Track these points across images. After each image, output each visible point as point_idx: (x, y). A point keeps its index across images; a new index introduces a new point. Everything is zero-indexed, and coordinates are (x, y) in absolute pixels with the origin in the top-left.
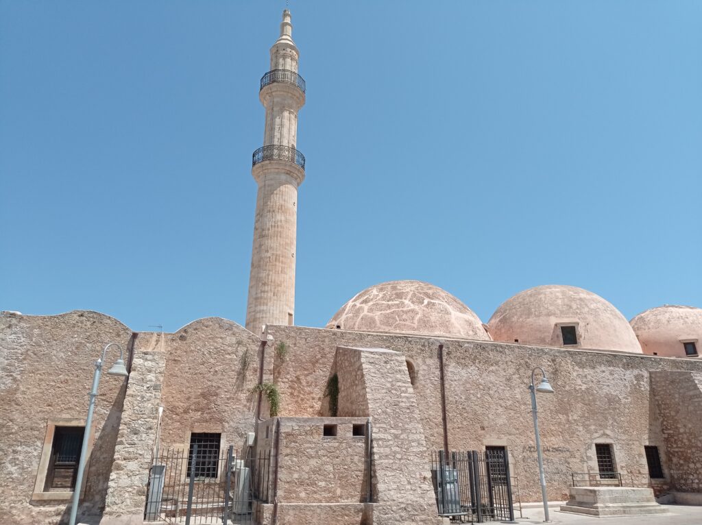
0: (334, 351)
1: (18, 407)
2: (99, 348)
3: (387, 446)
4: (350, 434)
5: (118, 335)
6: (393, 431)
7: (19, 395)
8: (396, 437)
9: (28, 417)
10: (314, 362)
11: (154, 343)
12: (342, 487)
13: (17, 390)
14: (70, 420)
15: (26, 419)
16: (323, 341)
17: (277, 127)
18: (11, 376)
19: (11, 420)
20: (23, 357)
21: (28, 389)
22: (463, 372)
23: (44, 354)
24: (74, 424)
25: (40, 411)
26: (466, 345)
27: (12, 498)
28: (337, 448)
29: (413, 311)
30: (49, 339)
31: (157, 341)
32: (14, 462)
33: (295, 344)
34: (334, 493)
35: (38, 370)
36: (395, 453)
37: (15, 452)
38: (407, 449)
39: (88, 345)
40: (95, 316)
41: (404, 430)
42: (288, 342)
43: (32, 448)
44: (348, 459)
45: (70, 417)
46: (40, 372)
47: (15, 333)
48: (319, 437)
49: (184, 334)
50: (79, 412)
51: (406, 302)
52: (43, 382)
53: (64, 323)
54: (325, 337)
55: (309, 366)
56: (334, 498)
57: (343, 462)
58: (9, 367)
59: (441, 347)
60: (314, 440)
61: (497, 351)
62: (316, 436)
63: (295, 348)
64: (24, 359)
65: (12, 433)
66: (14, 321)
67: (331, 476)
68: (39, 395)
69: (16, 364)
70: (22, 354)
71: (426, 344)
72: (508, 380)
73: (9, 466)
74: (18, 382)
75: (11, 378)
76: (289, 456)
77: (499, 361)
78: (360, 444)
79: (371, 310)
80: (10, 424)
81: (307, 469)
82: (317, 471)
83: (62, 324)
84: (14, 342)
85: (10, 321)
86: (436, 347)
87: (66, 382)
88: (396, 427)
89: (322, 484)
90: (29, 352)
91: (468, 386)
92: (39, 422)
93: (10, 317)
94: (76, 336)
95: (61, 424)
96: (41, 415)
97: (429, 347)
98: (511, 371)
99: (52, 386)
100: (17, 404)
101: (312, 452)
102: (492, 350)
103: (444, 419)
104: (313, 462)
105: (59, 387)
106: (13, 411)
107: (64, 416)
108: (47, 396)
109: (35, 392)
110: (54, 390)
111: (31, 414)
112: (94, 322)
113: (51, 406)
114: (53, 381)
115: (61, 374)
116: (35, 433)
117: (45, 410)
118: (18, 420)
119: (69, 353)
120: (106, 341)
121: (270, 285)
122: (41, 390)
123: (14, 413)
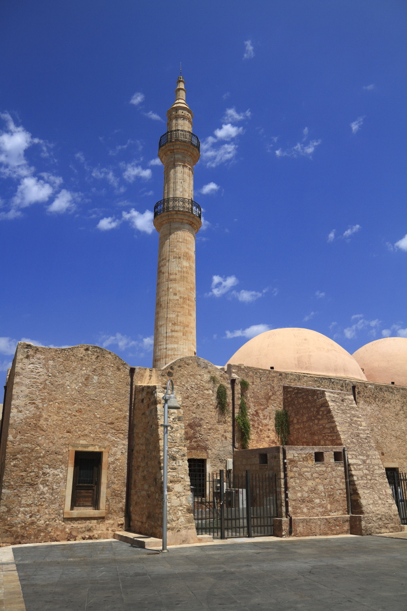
0: (281, 389)
1: (44, 433)
2: (104, 381)
3: (360, 470)
4: (332, 460)
5: (119, 369)
6: (361, 457)
7: (42, 422)
8: (364, 462)
9: (52, 442)
10: (268, 398)
11: (148, 378)
12: (331, 503)
13: (40, 416)
14: (87, 446)
15: (51, 444)
16: (273, 381)
18: (34, 403)
19: (38, 445)
20: (42, 386)
21: (50, 416)
22: (369, 408)
23: (59, 385)
24: (91, 449)
25: (62, 437)
27: (47, 516)
28: (325, 472)
30: (62, 370)
31: (150, 376)
32: (44, 483)
33: (253, 383)
34: (326, 508)
35: (56, 399)
36: (366, 475)
37: (44, 474)
38: (373, 471)
39: (95, 377)
40: (98, 351)
41: (368, 456)
42: (249, 381)
43: (59, 470)
44: (333, 480)
45: (87, 443)
46: (58, 401)
47: (32, 363)
48: (311, 463)
49: (171, 371)
50: (94, 439)
52: (61, 411)
53: (73, 355)
54: (274, 377)
55: (264, 401)
56: (326, 512)
57: (330, 483)
58: (31, 395)
59: (354, 387)
60: (309, 465)
61: (389, 391)
63: (253, 386)
64: (44, 388)
65: (40, 457)
66: (31, 352)
67: (323, 494)
68: (60, 422)
69: (38, 393)
70: (41, 384)
71: (344, 385)
72: (397, 415)
73: (41, 486)
74: (41, 410)
75: (34, 405)
76: (293, 479)
78: (340, 468)
80: (38, 448)
81: (306, 489)
82: (314, 490)
83: (72, 357)
84: (32, 371)
85: (27, 352)
86: (350, 387)
87: (79, 411)
88: (362, 454)
89: (317, 501)
90: (47, 382)
91: (372, 419)
92: (62, 447)
93: (27, 348)
94: (84, 368)
95: (80, 449)
96: (62, 441)
97: (346, 387)
98: (398, 408)
99: (69, 414)
100: (42, 430)
101: (308, 475)
102: (386, 391)
104: (310, 483)
105: (75, 416)
106: (39, 437)
107: (82, 442)
108: (66, 424)
109: (55, 419)
110: (71, 418)
111: (54, 439)
112: (98, 356)
113: (70, 433)
114: (69, 410)
115: (75, 404)
116: (60, 457)
117: (65, 436)
118: (44, 445)
119: (80, 384)
120: (109, 374)
121: (180, 325)
122: (60, 418)
123: (40, 438)
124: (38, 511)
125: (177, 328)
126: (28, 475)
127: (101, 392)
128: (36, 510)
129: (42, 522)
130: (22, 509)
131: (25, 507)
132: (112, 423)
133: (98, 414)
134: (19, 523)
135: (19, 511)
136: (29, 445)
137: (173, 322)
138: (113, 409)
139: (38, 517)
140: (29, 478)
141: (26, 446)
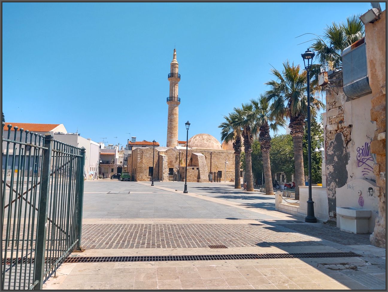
0: (192, 154)
5: (156, 152)
8: (203, 170)
9: (145, 165)
10: (188, 156)
11: (162, 153)
12: (195, 177)
13: (143, 161)
16: (190, 152)
17: (174, 90)
26: (216, 152)
27: (145, 177)
28: (194, 171)
29: (206, 143)
30: (146, 153)
32: (144, 172)
38: (205, 172)
42: (184, 152)
43: (146, 170)
44: (196, 173)
46: (145, 158)
47: (141, 152)
48: (192, 170)
51: (205, 141)
59: (211, 152)
65: (143, 168)
68: (146, 162)
71: (208, 151)
75: (141, 159)
76: (188, 172)
79: (197, 143)
88: (203, 168)
94: (150, 152)
96: (147, 165)
97: (209, 153)
99: (148, 160)
100: (143, 163)
103: (211, 166)
112: (152, 150)
119: (149, 155)
126: (141, 171)
131: (141, 176)
132: (155, 162)
136: (141, 166)
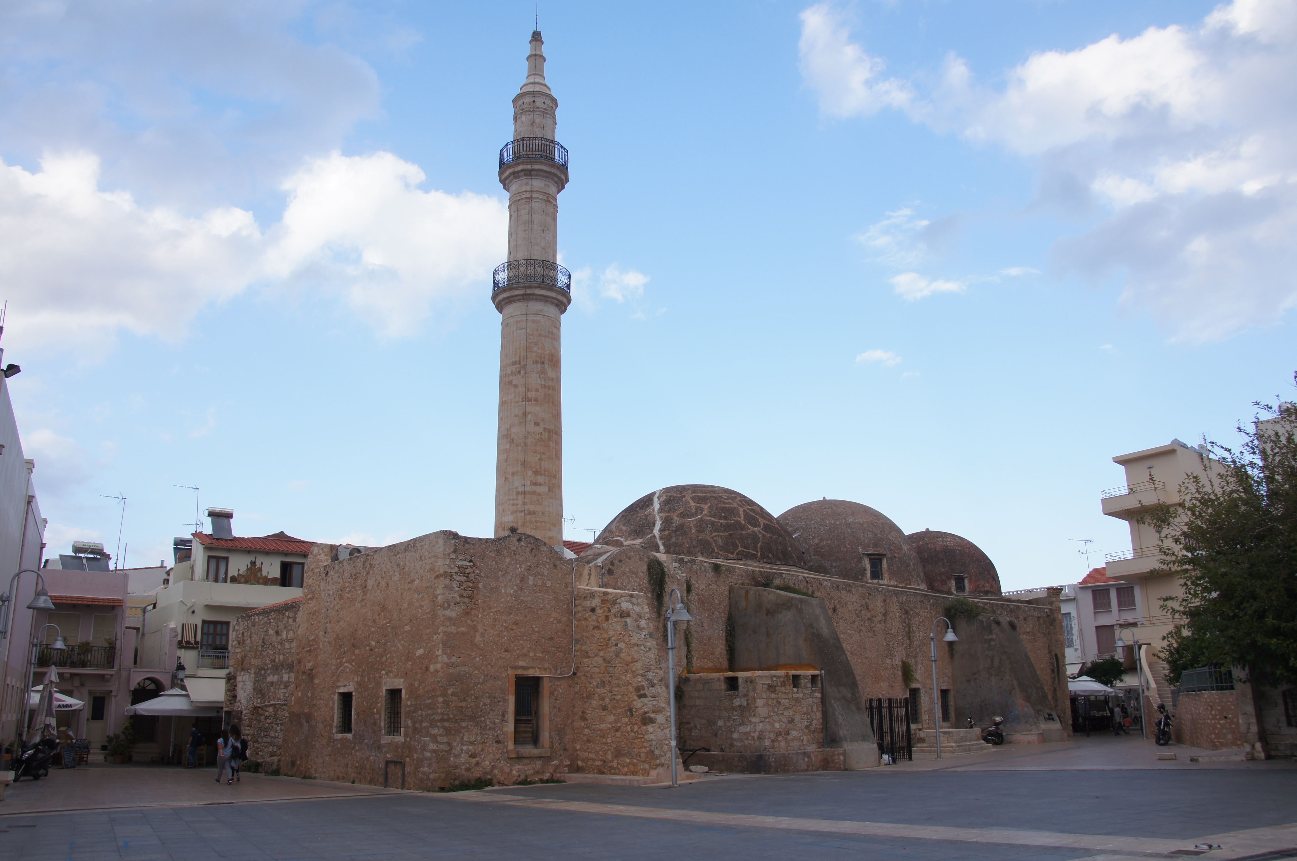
0: (727, 589)
1: (481, 652)
2: (540, 582)
4: (810, 685)
7: (478, 638)
14: (526, 669)
15: (489, 666)
16: (719, 577)
19: (476, 667)
21: (486, 630)
24: (531, 673)
25: (501, 657)
26: (825, 583)
31: (590, 574)
33: (697, 581)
34: (802, 741)
35: (490, 608)
39: (530, 577)
40: (532, 541)
42: (692, 579)
45: (526, 665)
46: (493, 610)
49: (611, 567)
50: (533, 660)
52: (497, 623)
53: (505, 548)
56: (802, 746)
57: (807, 712)
60: (787, 691)
62: (788, 687)
65: (479, 683)
67: (800, 725)
68: (496, 639)
77: (848, 601)
78: (817, 694)
80: (477, 672)
81: (784, 719)
82: (791, 721)
83: (504, 550)
85: (455, 544)
87: (516, 623)
89: (794, 733)
90: (480, 585)
92: (501, 670)
93: (454, 538)
94: (518, 566)
95: (520, 672)
96: (501, 662)
99: (506, 628)
100: (479, 648)
101: (786, 702)
104: (788, 712)
105: (512, 629)
106: (475, 658)
107: (522, 663)
108: (503, 640)
109: (491, 635)
110: (508, 632)
111: (492, 661)
112: (532, 549)
113: (508, 652)
114: (506, 622)
115: (511, 614)
116: (499, 683)
117: (503, 656)
118: (483, 668)
119: (515, 587)
120: (546, 574)
121: (545, 475)
122: (497, 632)
123: (477, 659)
124: (482, 750)
125: (540, 479)
126: (469, 706)
127: (538, 597)
128: (480, 749)
129: (487, 763)
130: (464, 748)
131: (468, 745)
132: (552, 639)
133: (536, 627)
134: (463, 764)
135: (462, 750)
136: (466, 669)
137: (534, 470)
138: (552, 619)
139: (482, 756)
140: (470, 709)
141: (463, 669)
